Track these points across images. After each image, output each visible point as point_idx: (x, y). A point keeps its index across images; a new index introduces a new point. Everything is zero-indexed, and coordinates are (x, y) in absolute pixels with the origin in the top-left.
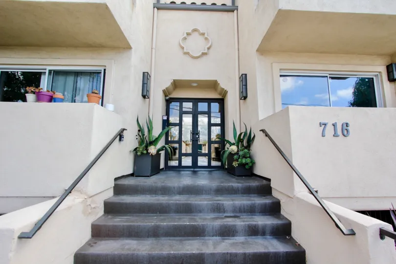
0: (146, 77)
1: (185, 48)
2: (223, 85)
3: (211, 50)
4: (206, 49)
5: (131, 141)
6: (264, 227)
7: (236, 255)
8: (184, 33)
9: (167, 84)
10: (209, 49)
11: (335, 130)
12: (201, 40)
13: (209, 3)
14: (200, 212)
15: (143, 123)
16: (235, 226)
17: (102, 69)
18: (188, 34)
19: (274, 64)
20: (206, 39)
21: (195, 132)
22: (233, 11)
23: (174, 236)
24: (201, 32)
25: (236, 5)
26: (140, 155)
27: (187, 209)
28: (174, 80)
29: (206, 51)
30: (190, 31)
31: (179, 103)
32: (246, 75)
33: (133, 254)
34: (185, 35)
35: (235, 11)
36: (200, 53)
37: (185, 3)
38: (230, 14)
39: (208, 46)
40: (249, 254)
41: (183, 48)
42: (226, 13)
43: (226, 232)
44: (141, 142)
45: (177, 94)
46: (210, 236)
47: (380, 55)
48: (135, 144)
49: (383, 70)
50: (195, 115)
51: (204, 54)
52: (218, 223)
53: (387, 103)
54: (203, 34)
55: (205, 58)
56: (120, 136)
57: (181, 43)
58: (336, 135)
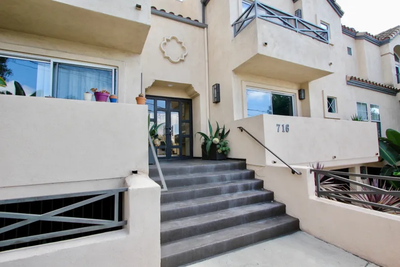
1: (166, 52)
2: (197, 89)
3: (187, 58)
4: (183, 56)
6: (251, 185)
7: (244, 199)
8: (164, 38)
9: (150, 83)
11: (283, 128)
12: (178, 47)
13: (185, 16)
14: (212, 182)
16: (237, 186)
17: (113, 69)
18: (168, 40)
19: (243, 82)
20: (183, 48)
21: (168, 128)
22: (204, 28)
23: (204, 197)
24: (179, 41)
25: (206, 23)
27: (204, 181)
28: (156, 80)
29: (183, 59)
30: (169, 38)
31: (153, 100)
32: (219, 85)
33: (189, 208)
34: (165, 41)
35: (206, 29)
36: (179, 60)
37: (173, 14)
38: (201, 30)
39: (185, 54)
40: (250, 197)
41: (163, 52)
42: (198, 28)
43: (233, 190)
46: (223, 194)
47: (296, 83)
49: (297, 92)
50: (168, 112)
51: (182, 61)
52: (227, 186)
53: (299, 114)
54: (181, 43)
55: (182, 64)
57: (162, 47)
58: (283, 131)
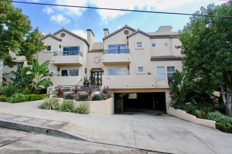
0: (86, 69)
5: (83, 81)
9: (91, 69)
10: (100, 61)
12: (98, 59)
15: (85, 78)
17: (78, 69)
18: (95, 58)
19: (107, 67)
24: (98, 57)
26: (85, 83)
31: (94, 73)
44: (85, 81)
45: (94, 71)
48: (84, 82)
49: (127, 67)
50: (98, 75)
51: (98, 62)
55: (99, 63)
56: (81, 80)
57: (94, 60)
58: (108, 79)
